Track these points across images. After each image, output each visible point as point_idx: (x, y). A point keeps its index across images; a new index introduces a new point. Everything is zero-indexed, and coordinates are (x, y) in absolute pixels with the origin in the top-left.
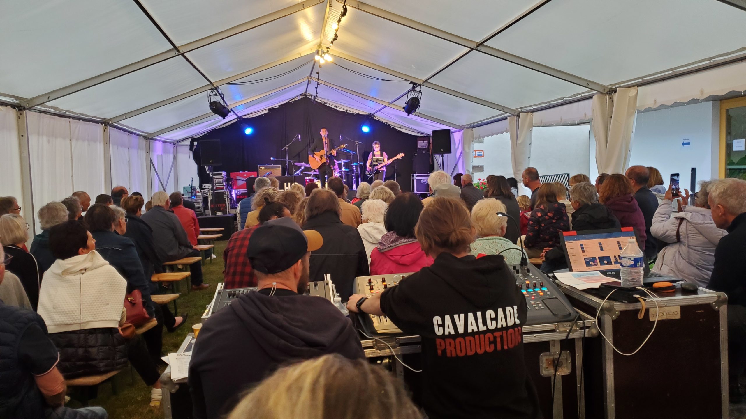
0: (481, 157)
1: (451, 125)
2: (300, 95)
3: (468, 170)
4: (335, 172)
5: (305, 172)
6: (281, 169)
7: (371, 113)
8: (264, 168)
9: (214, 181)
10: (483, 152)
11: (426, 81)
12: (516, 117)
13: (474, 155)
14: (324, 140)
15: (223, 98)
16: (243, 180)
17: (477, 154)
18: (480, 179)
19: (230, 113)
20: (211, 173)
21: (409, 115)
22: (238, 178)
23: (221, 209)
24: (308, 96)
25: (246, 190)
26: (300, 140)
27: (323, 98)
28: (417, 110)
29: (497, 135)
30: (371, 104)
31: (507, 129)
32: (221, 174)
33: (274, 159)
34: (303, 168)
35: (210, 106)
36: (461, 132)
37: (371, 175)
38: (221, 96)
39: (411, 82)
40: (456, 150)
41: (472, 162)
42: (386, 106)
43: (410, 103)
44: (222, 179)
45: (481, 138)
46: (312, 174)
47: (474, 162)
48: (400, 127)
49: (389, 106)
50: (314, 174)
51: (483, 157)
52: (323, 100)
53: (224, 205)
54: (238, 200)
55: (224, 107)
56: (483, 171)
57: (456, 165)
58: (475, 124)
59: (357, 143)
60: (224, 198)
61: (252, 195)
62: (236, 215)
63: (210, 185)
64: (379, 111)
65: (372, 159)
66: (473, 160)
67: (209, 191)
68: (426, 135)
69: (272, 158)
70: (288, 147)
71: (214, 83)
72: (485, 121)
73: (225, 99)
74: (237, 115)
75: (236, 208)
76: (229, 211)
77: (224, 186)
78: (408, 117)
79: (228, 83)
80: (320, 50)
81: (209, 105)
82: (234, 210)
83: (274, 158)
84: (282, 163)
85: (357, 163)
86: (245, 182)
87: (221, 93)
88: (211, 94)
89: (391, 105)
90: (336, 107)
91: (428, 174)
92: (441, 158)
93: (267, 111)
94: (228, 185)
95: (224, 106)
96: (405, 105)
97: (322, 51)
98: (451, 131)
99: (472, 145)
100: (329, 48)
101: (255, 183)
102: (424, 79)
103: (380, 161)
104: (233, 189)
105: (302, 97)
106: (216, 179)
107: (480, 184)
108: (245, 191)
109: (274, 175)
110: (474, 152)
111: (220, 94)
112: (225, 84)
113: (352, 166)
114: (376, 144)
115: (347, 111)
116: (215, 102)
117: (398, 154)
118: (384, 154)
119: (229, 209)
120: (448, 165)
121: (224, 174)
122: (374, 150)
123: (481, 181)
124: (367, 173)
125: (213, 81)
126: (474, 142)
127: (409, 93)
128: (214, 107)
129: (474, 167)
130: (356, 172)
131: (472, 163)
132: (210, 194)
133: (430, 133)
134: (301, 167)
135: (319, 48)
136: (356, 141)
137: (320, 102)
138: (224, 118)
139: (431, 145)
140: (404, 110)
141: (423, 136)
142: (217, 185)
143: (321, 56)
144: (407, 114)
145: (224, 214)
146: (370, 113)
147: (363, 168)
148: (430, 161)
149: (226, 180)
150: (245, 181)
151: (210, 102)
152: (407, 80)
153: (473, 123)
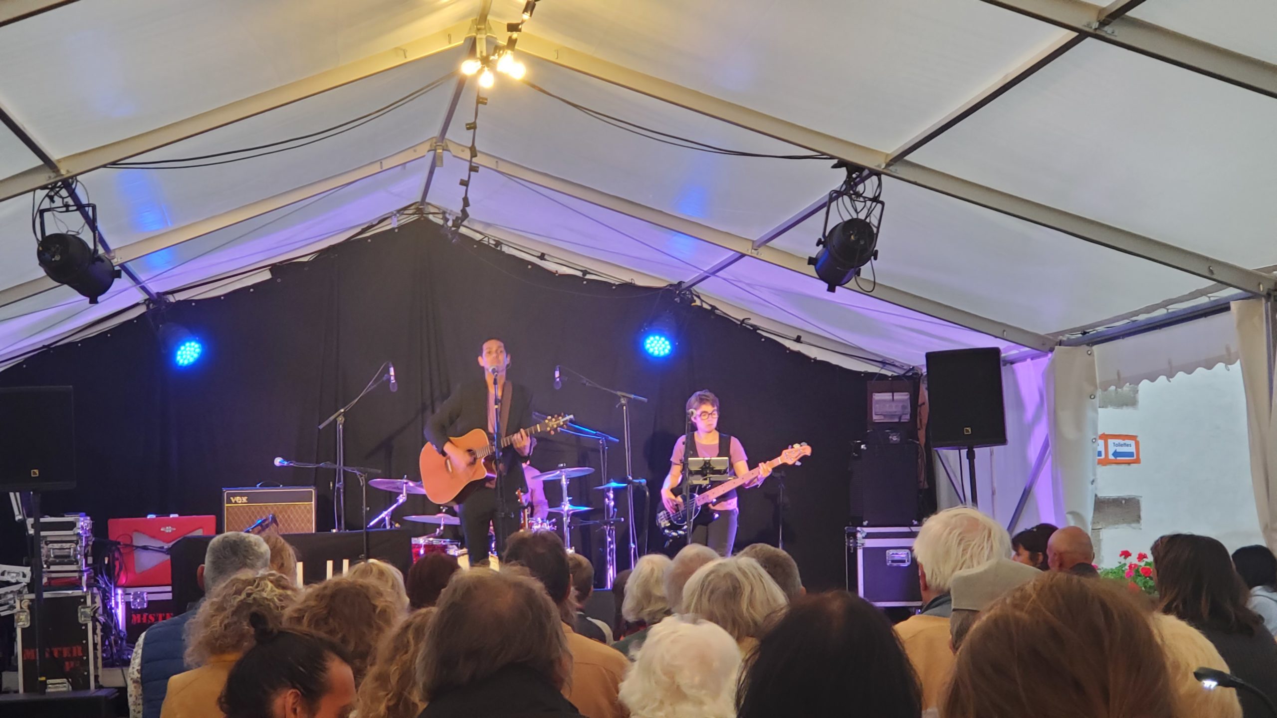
0: (1129, 463)
1: (1003, 330)
2: (401, 211)
3: (1075, 514)
4: (531, 515)
5: (413, 518)
6: (313, 503)
7: (680, 283)
8: (245, 499)
9: (44, 551)
10: (1137, 444)
11: (899, 158)
12: (1264, 301)
13: (1100, 454)
14: (492, 390)
15: (92, 223)
16: (160, 550)
17: (1111, 452)
18: (1126, 554)
19: (116, 280)
20: (30, 521)
21: (831, 289)
22: (140, 540)
23: (68, 666)
24: (431, 217)
25: (169, 588)
26: (394, 389)
27: (488, 225)
28: (866, 270)
29: (1190, 373)
30: (682, 247)
31: (1228, 349)
32: (71, 526)
33: (286, 463)
34: (402, 499)
35: (40, 254)
36: (1044, 361)
37: (680, 528)
38: (85, 215)
39: (841, 164)
40: (1027, 432)
41: (1093, 482)
42: (743, 255)
43: (835, 241)
44: (73, 545)
45: (1127, 388)
46: (439, 526)
47: (1100, 482)
48: (798, 340)
49: (754, 253)
50: (445, 525)
51: (1137, 461)
52: (489, 232)
53: (77, 651)
54: (133, 631)
55: (94, 257)
56: (1138, 519)
57: (1026, 494)
58: (1100, 329)
59: (623, 401)
60: (81, 620)
61: (191, 608)
62: (123, 690)
63: (27, 570)
64: (715, 272)
65: (685, 464)
66: (1095, 474)
67: (20, 592)
68: (902, 372)
69: (278, 461)
70: (345, 414)
71: (59, 161)
72: (1142, 317)
73: (100, 225)
74: (144, 289)
75: (127, 663)
76: (96, 677)
77: (81, 572)
78: (830, 296)
79: (114, 163)
80: (481, 37)
81: (34, 247)
82: (117, 671)
83: (285, 459)
84: (319, 480)
85: (624, 480)
86: (168, 557)
87: (84, 201)
88: (46, 204)
89: (761, 250)
90: (542, 257)
91: (914, 529)
92: (965, 462)
93: (266, 276)
94: (97, 569)
95: (96, 251)
96: (815, 251)
97: (490, 42)
98: (1003, 355)
99: (1090, 414)
100: (520, 30)
101: (208, 559)
102: (893, 148)
103: (719, 472)
104: (116, 587)
105: (404, 220)
106: (50, 546)
107: (1129, 574)
108: (165, 593)
109: (284, 529)
110: (1101, 442)
111: (80, 207)
112: (104, 166)
113: (604, 494)
114: (702, 401)
115: (585, 272)
116: (59, 238)
117: (787, 448)
118: (735, 444)
119: (96, 667)
120: (993, 493)
121: (83, 523)
122: (694, 428)
123: (1133, 559)
124: (664, 523)
125: (55, 155)
126: (1097, 401)
127: (834, 204)
128: (57, 258)
129: (1101, 504)
130: (619, 515)
131: (1090, 487)
132: (25, 604)
133: (919, 362)
134: (398, 494)
135: (479, 30)
136: (619, 393)
137: (478, 237)
138: (93, 301)
139: (925, 411)
140: (811, 270)
141: (889, 374)
142: (53, 568)
143: (485, 61)
144: (825, 286)
145: (75, 686)
146: (676, 282)
147: (648, 500)
148: (922, 477)
149: (89, 548)
150: (168, 551)
151: (40, 239)
152: (823, 156)
153: (1093, 326)
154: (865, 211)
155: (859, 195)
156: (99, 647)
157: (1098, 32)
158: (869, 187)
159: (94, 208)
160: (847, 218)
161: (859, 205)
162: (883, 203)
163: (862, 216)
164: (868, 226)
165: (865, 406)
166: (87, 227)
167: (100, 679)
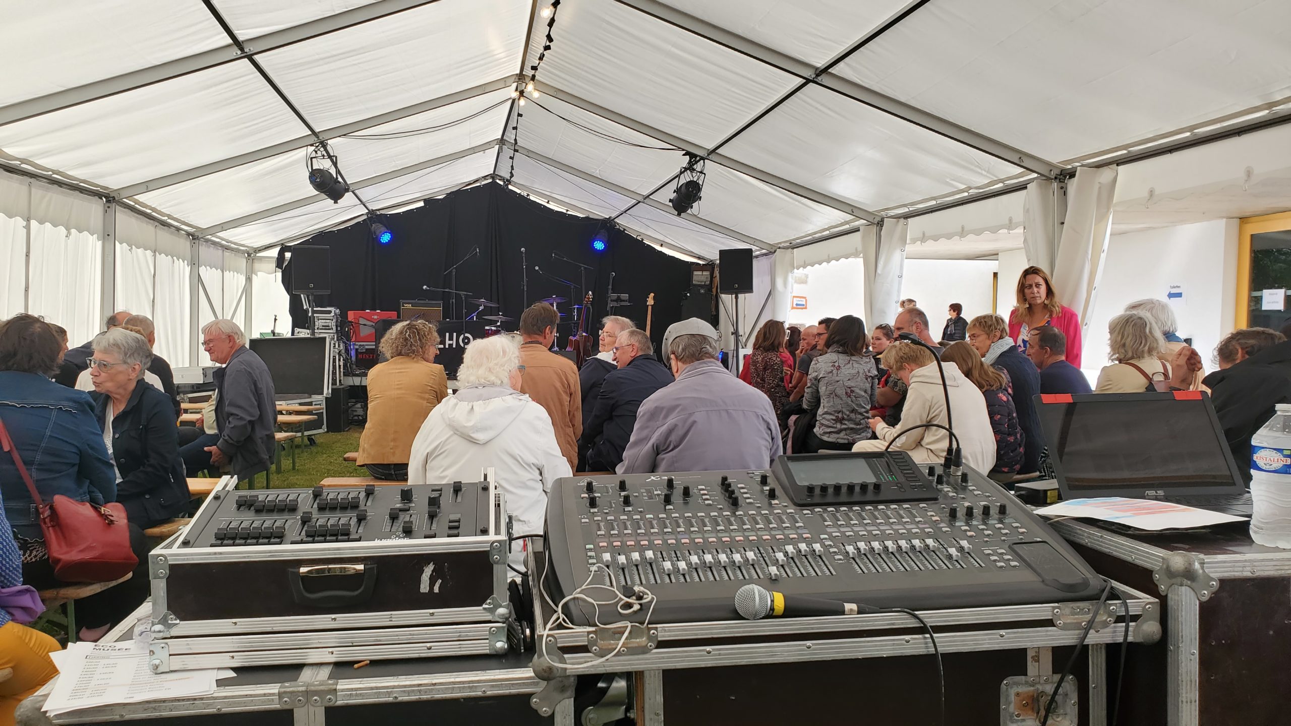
0: (802, 309)
1: (755, 241)
2: (484, 176)
6: (441, 307)
7: (611, 217)
8: (410, 305)
9: (317, 323)
11: (714, 151)
12: (876, 226)
17: (795, 303)
19: (347, 195)
20: (310, 309)
21: (679, 215)
22: (362, 321)
24: (497, 181)
26: (479, 258)
27: (522, 184)
28: (694, 208)
29: (838, 261)
32: (330, 312)
33: (428, 289)
34: (481, 308)
35: (310, 178)
38: (332, 161)
39: (687, 153)
42: (639, 202)
43: (682, 191)
44: (330, 321)
48: (662, 245)
49: (644, 201)
50: (501, 321)
51: (806, 308)
52: (523, 188)
55: (337, 182)
58: (799, 241)
59: (583, 268)
64: (624, 212)
68: (708, 262)
69: (425, 288)
70: (456, 268)
71: (319, 132)
72: (819, 235)
73: (339, 165)
74: (366, 206)
78: (677, 219)
79: (345, 135)
81: (308, 174)
83: (428, 286)
84: (444, 297)
87: (332, 154)
88: (314, 155)
89: (647, 200)
90: (547, 202)
92: (734, 301)
96: (673, 196)
98: (754, 253)
102: (711, 146)
103: (624, 301)
105: (487, 182)
106: (320, 321)
108: (372, 346)
111: (330, 157)
112: (340, 136)
113: (572, 310)
116: (319, 171)
121: (335, 311)
125: (317, 129)
128: (319, 181)
133: (715, 257)
136: (581, 265)
137: (517, 191)
139: (717, 279)
141: (702, 263)
144: (676, 214)
146: (609, 217)
148: (713, 305)
149: (338, 323)
151: (310, 170)
152: (680, 149)
153: (794, 240)
154: (697, 177)
155: (694, 170)
156: (342, 367)
157: (815, 79)
158: (698, 167)
159: (336, 157)
160: (688, 180)
161: (694, 174)
162: (705, 174)
163: (695, 180)
164: (698, 184)
165: (690, 277)
166: (333, 166)
167: (342, 381)
